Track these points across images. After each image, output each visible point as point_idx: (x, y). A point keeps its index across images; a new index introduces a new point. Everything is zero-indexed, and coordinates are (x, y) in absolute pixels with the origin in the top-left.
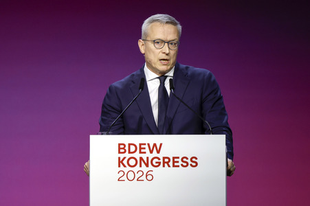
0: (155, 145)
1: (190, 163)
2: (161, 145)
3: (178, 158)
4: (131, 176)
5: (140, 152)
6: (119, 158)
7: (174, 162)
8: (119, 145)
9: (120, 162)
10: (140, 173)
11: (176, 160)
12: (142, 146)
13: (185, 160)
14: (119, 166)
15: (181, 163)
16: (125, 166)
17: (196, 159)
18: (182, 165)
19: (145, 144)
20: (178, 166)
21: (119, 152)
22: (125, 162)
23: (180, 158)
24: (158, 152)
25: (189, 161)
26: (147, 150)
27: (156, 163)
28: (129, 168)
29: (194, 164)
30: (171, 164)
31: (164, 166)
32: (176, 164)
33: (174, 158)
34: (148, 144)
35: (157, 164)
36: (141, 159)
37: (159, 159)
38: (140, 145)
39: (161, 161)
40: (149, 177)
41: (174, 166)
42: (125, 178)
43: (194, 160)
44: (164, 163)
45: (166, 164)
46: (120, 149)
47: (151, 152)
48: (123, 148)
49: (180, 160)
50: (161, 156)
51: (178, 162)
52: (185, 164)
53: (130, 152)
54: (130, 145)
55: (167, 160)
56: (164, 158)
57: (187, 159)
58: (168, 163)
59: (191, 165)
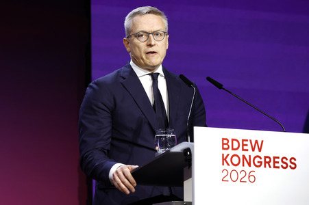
0: (256, 142)
1: (289, 164)
2: (262, 141)
3: (278, 158)
4: (234, 176)
5: (243, 150)
6: (223, 155)
7: (275, 162)
8: (223, 139)
9: (224, 159)
10: (243, 173)
11: (276, 160)
12: (245, 143)
13: (284, 160)
14: (223, 164)
15: (281, 164)
16: (228, 165)
17: (295, 160)
18: (282, 166)
19: (247, 140)
20: (278, 167)
21: (223, 149)
22: (228, 160)
23: (281, 158)
24: (260, 150)
25: (288, 162)
26: (249, 147)
27: (258, 162)
28: (232, 167)
29: (293, 166)
30: (272, 164)
31: (265, 167)
32: (276, 165)
33: (275, 158)
34: (251, 141)
35: (259, 164)
36: (244, 157)
37: (261, 158)
38: (243, 140)
39: (263, 160)
40: (252, 179)
41: (275, 167)
42: (228, 178)
43: (293, 161)
44: (265, 162)
45: (267, 164)
46: (223, 144)
47: (253, 150)
48: (227, 144)
49: (279, 160)
50: (262, 154)
51: (278, 162)
52: (285, 165)
53: (233, 149)
54: (233, 140)
55: (268, 160)
56: (265, 157)
57: (287, 159)
58: (269, 163)
59: (290, 166)
